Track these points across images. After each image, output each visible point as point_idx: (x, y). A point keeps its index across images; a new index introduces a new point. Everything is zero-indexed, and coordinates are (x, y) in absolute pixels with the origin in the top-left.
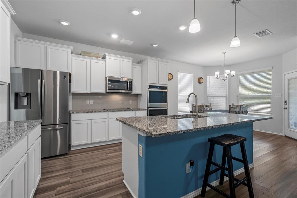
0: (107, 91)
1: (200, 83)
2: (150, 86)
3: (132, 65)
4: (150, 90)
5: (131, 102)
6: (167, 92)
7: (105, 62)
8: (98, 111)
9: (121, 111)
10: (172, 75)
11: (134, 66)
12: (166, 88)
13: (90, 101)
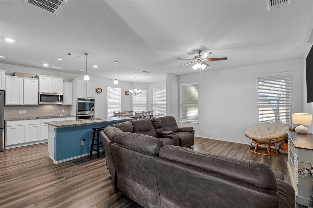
0: (40, 103)
1: (127, 95)
2: (78, 99)
3: (63, 83)
4: (78, 102)
5: (63, 111)
6: (94, 103)
7: (38, 81)
8: (31, 119)
9: (52, 118)
10: (101, 90)
11: (65, 84)
12: (93, 100)
13: (23, 111)
